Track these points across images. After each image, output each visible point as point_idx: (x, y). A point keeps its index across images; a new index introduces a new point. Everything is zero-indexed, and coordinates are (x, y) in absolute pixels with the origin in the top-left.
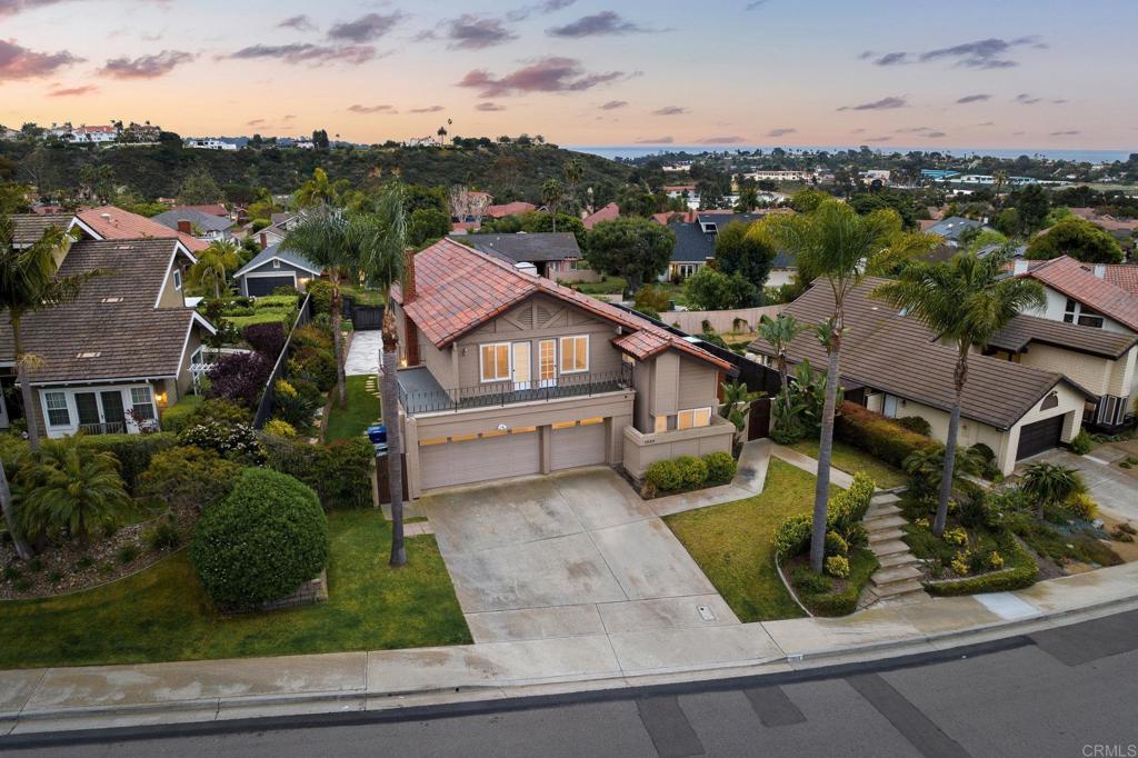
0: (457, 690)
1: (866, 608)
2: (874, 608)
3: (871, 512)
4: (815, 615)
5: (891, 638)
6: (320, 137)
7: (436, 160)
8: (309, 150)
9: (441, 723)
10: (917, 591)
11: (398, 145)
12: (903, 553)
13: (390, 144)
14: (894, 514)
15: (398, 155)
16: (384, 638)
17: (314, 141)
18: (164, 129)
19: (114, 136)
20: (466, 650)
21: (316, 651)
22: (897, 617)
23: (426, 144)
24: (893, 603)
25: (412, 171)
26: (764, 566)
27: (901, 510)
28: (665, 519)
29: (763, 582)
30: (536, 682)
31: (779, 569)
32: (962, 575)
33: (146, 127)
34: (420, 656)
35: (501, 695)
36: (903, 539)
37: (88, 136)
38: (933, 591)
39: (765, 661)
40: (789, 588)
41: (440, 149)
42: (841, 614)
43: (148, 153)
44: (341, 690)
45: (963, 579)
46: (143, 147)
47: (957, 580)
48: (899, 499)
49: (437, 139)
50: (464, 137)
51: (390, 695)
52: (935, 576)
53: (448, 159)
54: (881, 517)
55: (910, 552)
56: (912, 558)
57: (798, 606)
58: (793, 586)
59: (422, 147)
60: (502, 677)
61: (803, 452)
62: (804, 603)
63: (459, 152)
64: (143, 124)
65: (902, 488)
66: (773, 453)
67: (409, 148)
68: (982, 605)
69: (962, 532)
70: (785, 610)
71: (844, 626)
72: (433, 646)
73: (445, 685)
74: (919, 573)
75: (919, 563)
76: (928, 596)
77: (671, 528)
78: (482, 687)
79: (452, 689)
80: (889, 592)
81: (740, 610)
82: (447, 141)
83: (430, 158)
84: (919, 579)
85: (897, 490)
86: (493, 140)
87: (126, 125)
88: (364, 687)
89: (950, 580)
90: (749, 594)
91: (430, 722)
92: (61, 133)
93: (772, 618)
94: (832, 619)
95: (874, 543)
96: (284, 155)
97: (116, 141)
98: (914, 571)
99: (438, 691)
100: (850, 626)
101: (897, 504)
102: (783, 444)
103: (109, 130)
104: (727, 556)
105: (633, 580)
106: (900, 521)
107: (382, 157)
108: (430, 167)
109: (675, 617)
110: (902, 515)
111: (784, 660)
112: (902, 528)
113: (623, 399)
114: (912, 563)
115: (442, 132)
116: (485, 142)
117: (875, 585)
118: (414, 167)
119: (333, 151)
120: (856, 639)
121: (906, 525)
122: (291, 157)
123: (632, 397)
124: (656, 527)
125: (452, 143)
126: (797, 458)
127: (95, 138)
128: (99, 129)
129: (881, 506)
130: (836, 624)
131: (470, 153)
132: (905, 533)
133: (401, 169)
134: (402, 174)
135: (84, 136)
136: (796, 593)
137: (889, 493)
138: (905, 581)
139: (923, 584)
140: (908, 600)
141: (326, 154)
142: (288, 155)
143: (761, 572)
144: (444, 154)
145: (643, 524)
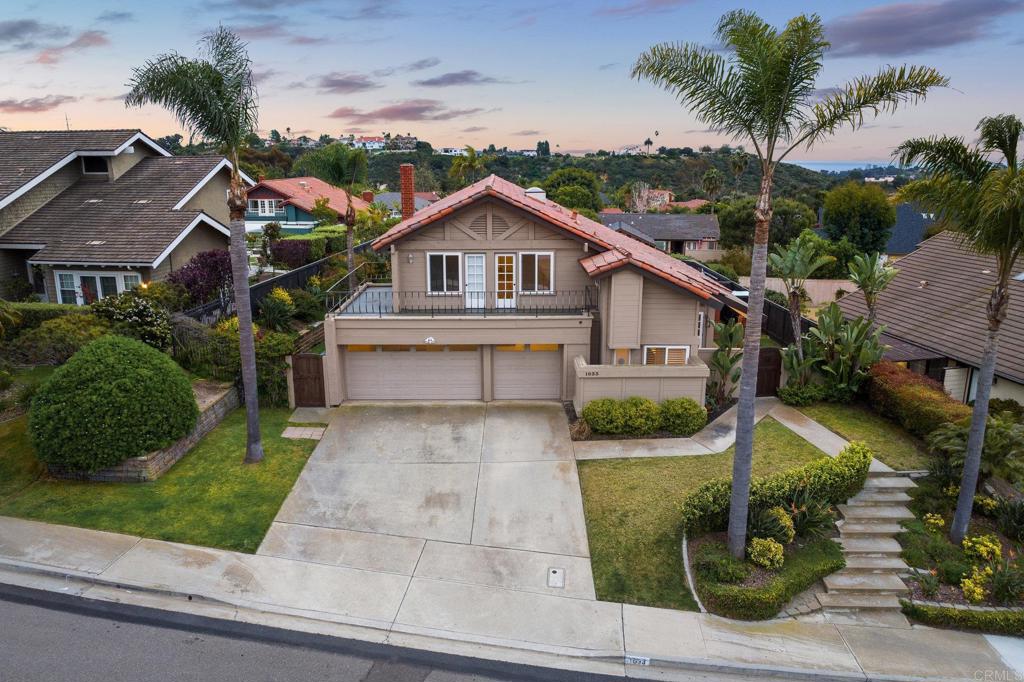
0: (190, 598)
1: (794, 616)
2: (807, 619)
3: (862, 496)
4: (709, 612)
5: (804, 665)
6: (544, 147)
7: (640, 167)
8: (532, 157)
9: (135, 628)
10: (889, 610)
11: (608, 154)
12: (890, 555)
13: (602, 153)
14: (899, 504)
15: (607, 163)
16: (169, 527)
17: (537, 151)
18: (420, 140)
19: (382, 145)
20: (239, 558)
21: (94, 527)
22: (836, 638)
23: (633, 153)
24: (842, 620)
25: (617, 176)
26: (665, 535)
27: (909, 499)
28: (581, 463)
29: (655, 554)
30: (282, 610)
31: (685, 542)
32: (973, 602)
33: (406, 138)
34: (187, 553)
35: (230, 615)
36: (897, 537)
37: (364, 144)
38: (914, 615)
39: (592, 654)
40: (687, 569)
41: (645, 157)
42: (748, 618)
43: (407, 158)
44: (76, 569)
45: (972, 608)
46: (403, 154)
47: (962, 607)
48: (916, 486)
49: (644, 149)
50: (668, 147)
51: (119, 586)
52: (928, 595)
53: (652, 166)
54: (877, 504)
55: (901, 555)
56: (900, 564)
57: (689, 593)
58: (692, 567)
59: (629, 156)
60: (251, 596)
61: (812, 417)
62: (699, 592)
63: (662, 161)
64: (405, 135)
65: (925, 473)
66: (771, 413)
67: (618, 156)
68: (993, 652)
69: (992, 541)
70: (668, 594)
71: (742, 633)
72: (210, 546)
73: (179, 590)
74: (902, 586)
75: (908, 572)
76: (904, 620)
77: (580, 474)
78: (218, 601)
79: (184, 595)
80: (843, 603)
81: (603, 583)
82: (653, 150)
83: (635, 165)
84: (899, 593)
85: (915, 474)
86: (696, 150)
87: (393, 136)
88: (99, 571)
89: (950, 605)
90: (628, 568)
91: (124, 625)
92: (346, 142)
93: (642, 602)
94: (729, 621)
95: (850, 535)
96: (511, 162)
97: (384, 148)
98: (896, 582)
99: (169, 594)
100: (751, 636)
101: (908, 491)
102: (791, 404)
103: (380, 139)
104: (625, 515)
105: (492, 523)
106: (905, 513)
107: (592, 164)
108: (634, 173)
109: (512, 574)
110: (909, 505)
111: (620, 660)
112: (902, 522)
113: (577, 324)
114: (897, 571)
115: (648, 142)
116: (688, 151)
117: (826, 590)
118: (620, 173)
119: (552, 159)
120: (748, 654)
121: (910, 520)
122: (518, 163)
123: (589, 324)
124: (564, 469)
125: (657, 153)
126: (798, 422)
127: (369, 146)
128: (372, 139)
129: (882, 490)
130: (732, 629)
131: (672, 161)
132: (904, 530)
133: (609, 175)
134: (608, 179)
135: (361, 145)
136: (694, 578)
137: (904, 476)
138: (877, 592)
139: (902, 603)
140: (868, 620)
141: (547, 161)
142: (515, 162)
143: (658, 542)
144: (648, 162)
145: (552, 463)
